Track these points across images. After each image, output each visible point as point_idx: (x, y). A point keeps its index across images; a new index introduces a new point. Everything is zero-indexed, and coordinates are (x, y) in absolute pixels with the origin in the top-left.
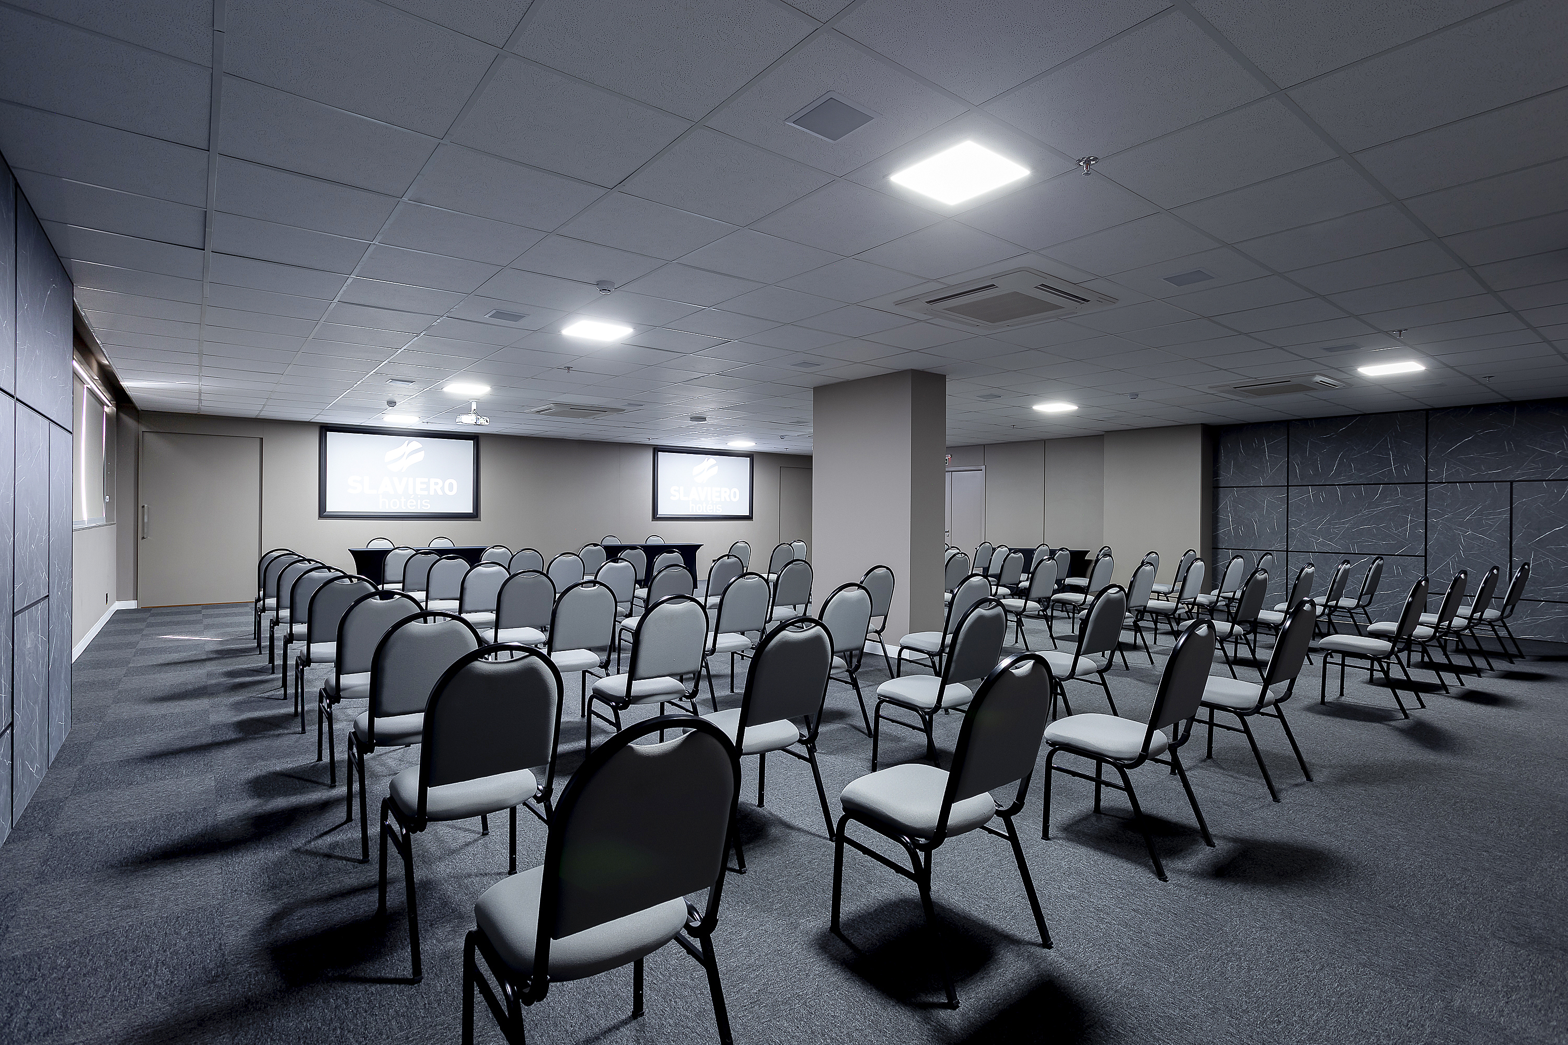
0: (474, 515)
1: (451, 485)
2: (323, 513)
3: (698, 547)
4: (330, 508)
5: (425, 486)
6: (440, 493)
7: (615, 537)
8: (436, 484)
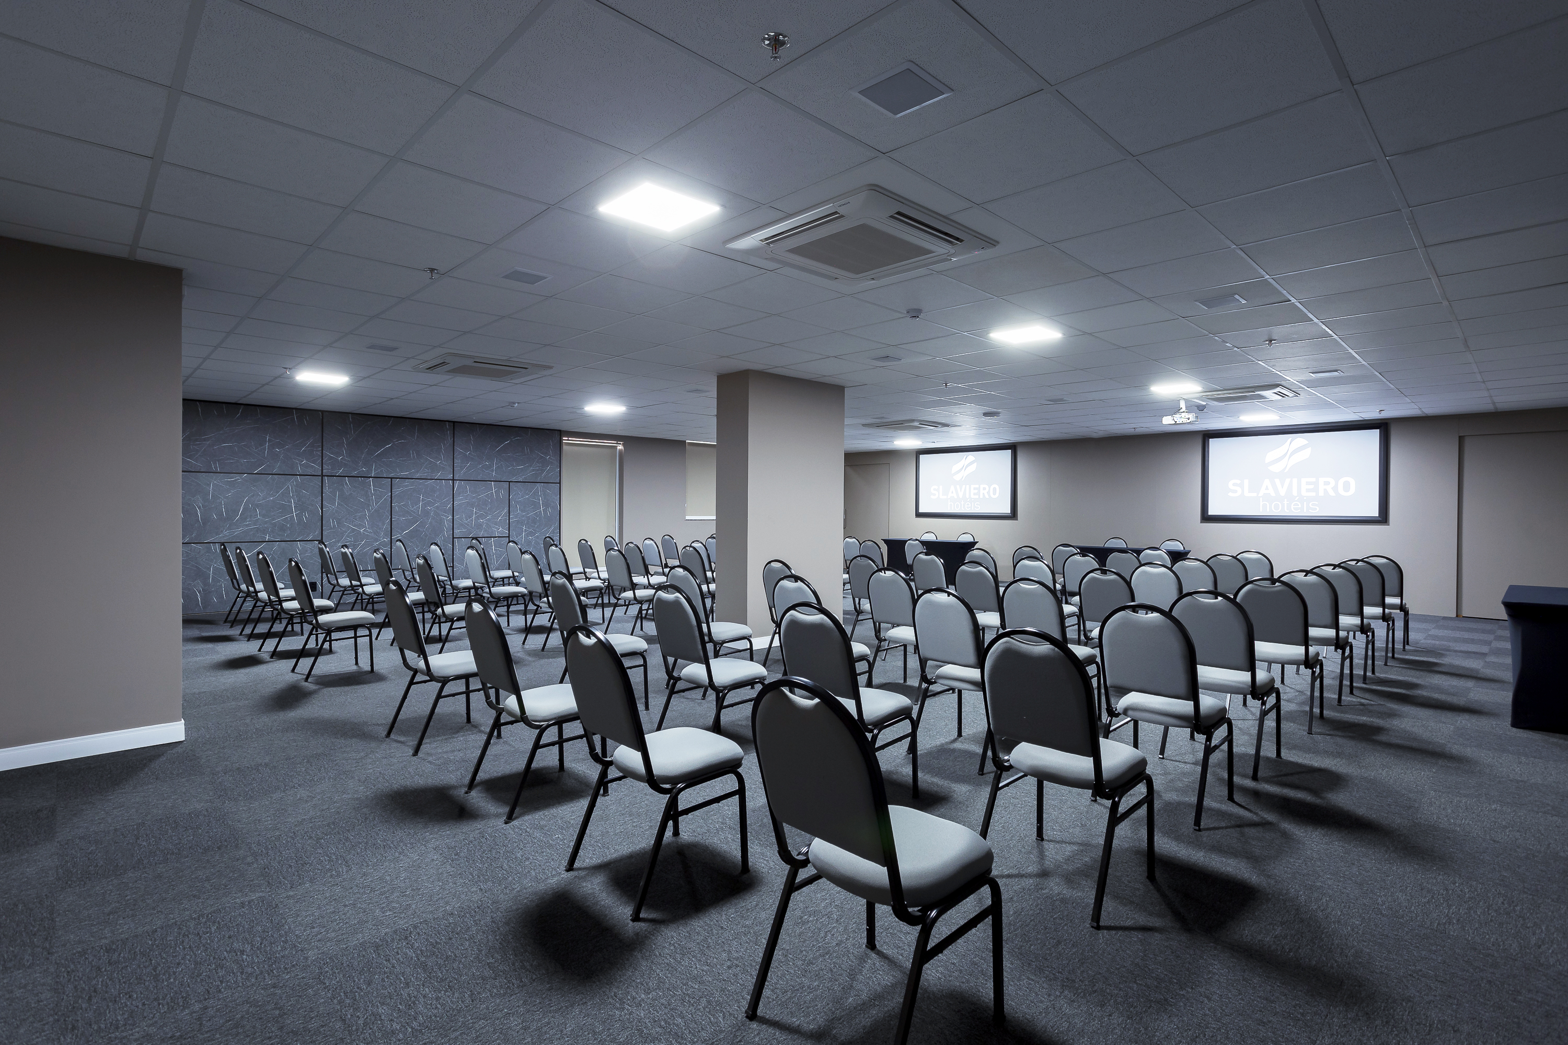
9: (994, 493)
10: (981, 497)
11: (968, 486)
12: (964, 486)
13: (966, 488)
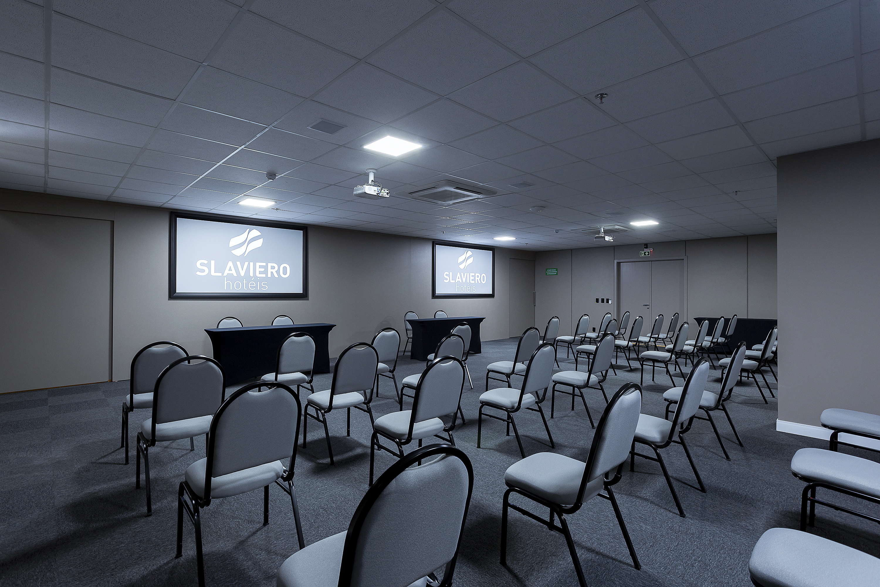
0: (304, 296)
1: (285, 269)
2: (173, 294)
3: (481, 320)
4: (180, 289)
5: (263, 270)
6: (276, 276)
7: (414, 312)
8: (273, 268)
9: (285, 273)
10: (269, 275)
11: (252, 264)
12: (246, 264)
13: (249, 265)
